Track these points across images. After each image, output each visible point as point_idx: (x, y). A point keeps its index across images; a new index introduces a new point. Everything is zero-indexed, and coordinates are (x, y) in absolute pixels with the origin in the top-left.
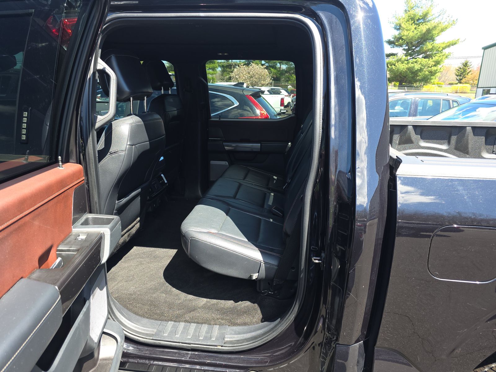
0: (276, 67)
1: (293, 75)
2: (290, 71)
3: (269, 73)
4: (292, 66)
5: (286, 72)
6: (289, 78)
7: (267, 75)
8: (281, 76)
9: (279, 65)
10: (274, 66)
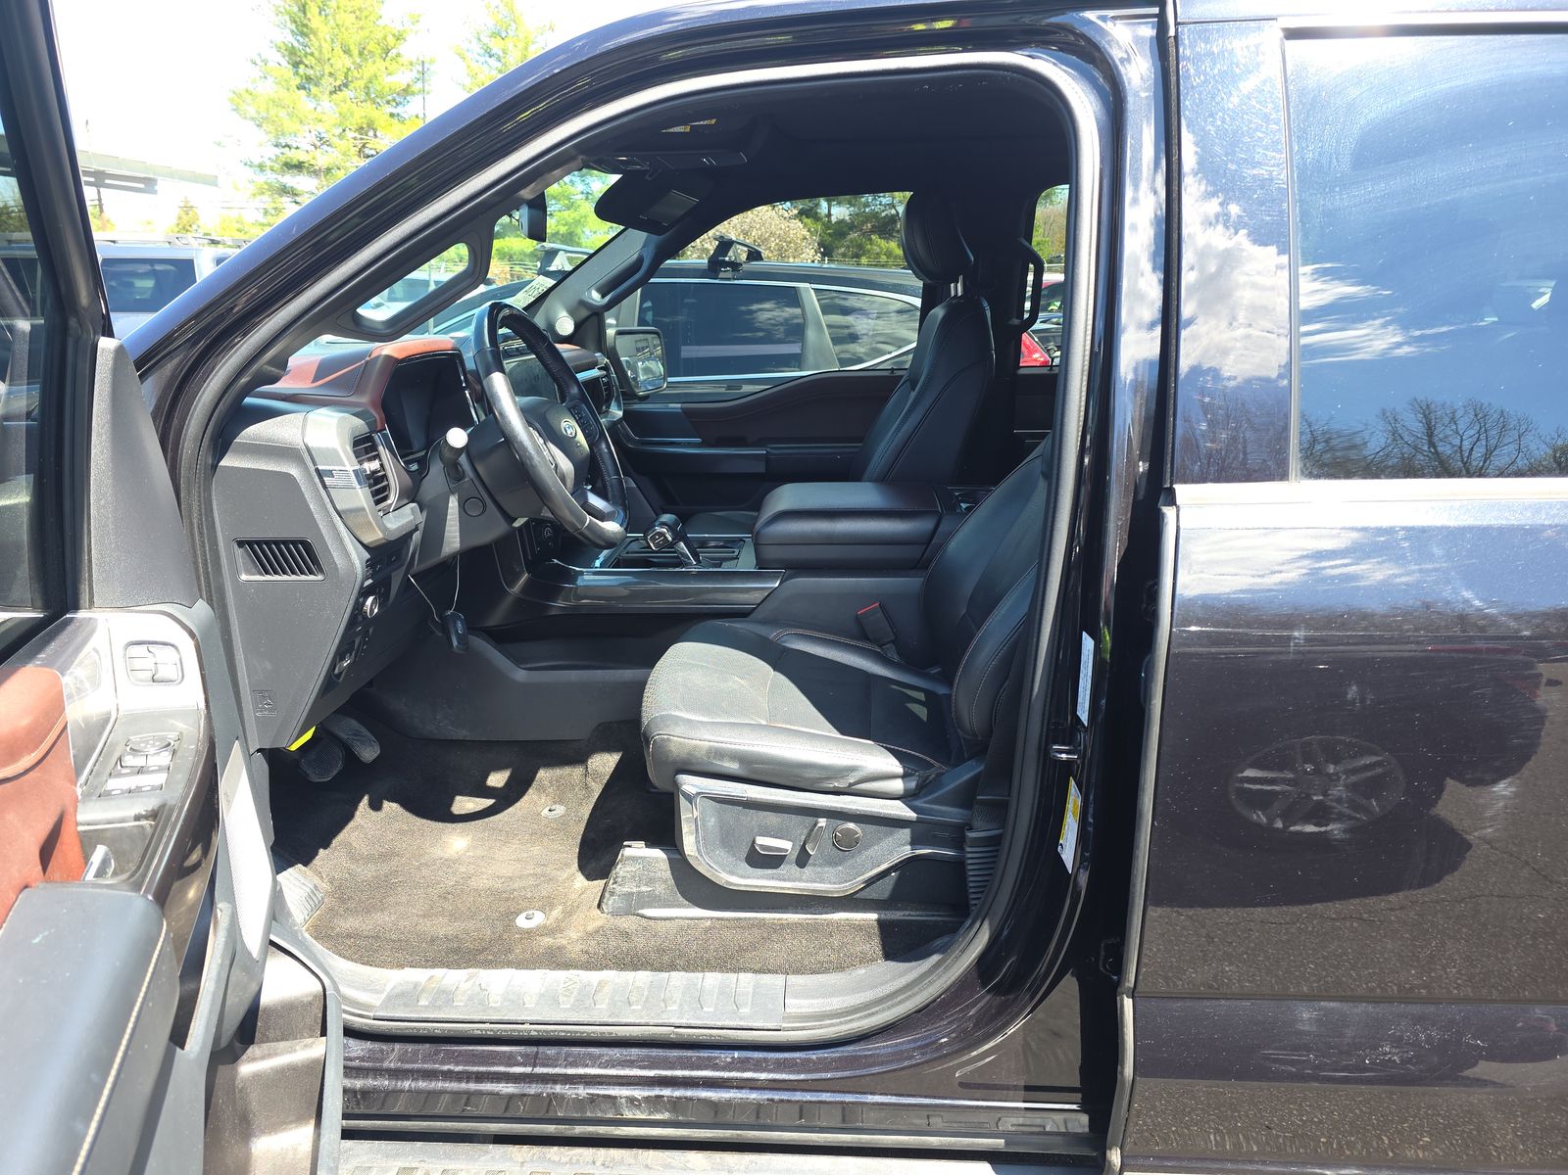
0: (817, 213)
1: (873, 237)
2: (864, 223)
3: (809, 231)
4: (867, 210)
5: (851, 227)
6: (860, 247)
7: (805, 238)
8: (837, 242)
9: (827, 206)
10: (811, 209)
